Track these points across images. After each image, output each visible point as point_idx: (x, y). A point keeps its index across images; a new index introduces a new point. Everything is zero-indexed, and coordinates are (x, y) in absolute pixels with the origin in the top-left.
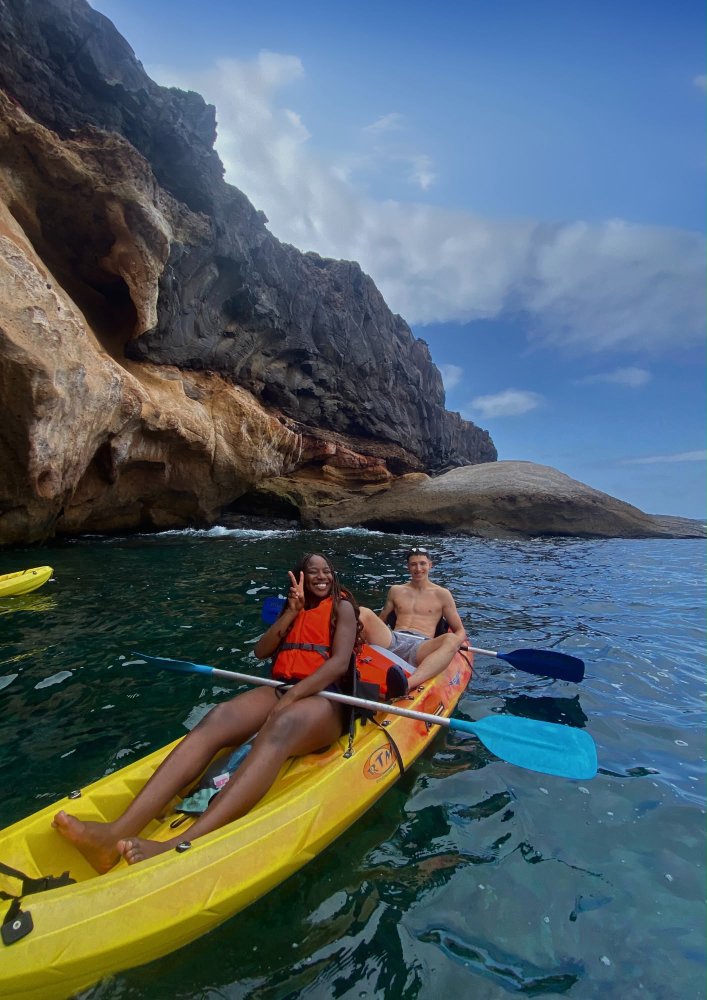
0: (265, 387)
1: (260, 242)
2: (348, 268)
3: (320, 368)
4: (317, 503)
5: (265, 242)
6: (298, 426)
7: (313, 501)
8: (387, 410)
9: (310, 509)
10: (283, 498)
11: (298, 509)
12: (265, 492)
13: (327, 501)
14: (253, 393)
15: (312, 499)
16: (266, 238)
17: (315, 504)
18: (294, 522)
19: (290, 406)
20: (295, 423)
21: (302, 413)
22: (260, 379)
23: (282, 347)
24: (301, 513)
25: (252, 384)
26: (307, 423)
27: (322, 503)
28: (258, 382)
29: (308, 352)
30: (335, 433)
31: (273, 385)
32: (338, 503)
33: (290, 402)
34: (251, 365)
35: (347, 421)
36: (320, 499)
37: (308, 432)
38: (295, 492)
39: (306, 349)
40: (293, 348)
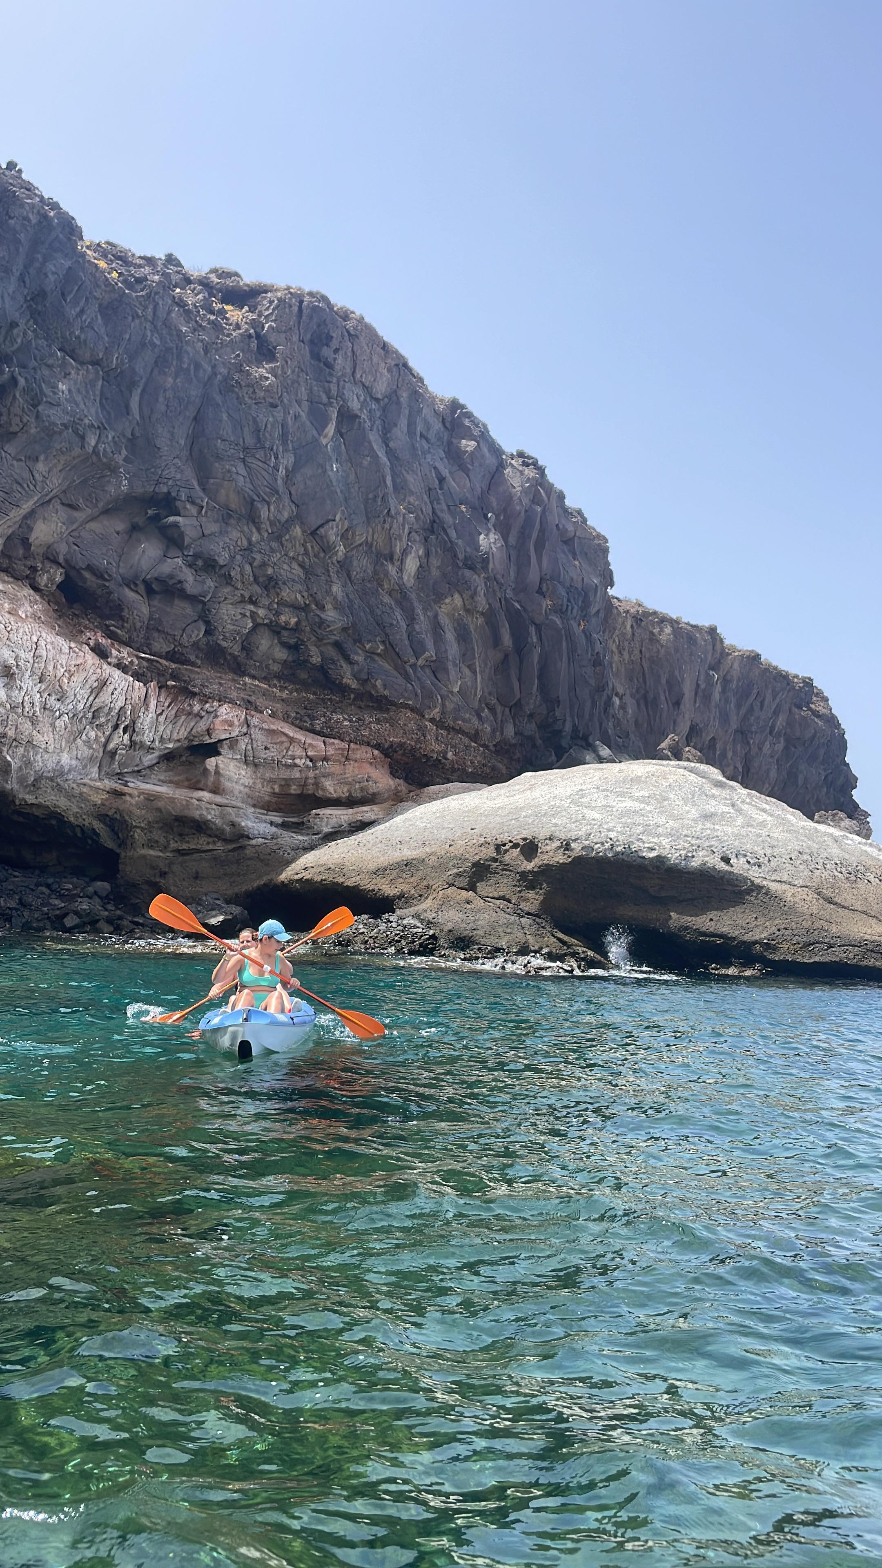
0: (67, 575)
1: (52, 278)
2: (295, 309)
3: (206, 533)
4: (173, 845)
5: (70, 276)
6: (145, 664)
7: (162, 840)
8: (388, 631)
9: (144, 857)
10: (82, 828)
11: (118, 855)
12: (37, 812)
13: (201, 842)
14: (36, 589)
15: (158, 835)
16: (70, 268)
17: (165, 848)
18: (103, 886)
19: (122, 618)
20: (138, 657)
21: (156, 635)
22: (51, 558)
23: (112, 490)
24: (121, 867)
25: (33, 569)
26: (171, 656)
27: (185, 846)
28: (48, 565)
29: (175, 499)
30: (247, 679)
31: (83, 572)
32: (230, 847)
33: (122, 610)
34: (30, 529)
35: (281, 654)
36: (181, 835)
37: (174, 677)
38: (118, 817)
39: (169, 493)
40: (140, 490)
